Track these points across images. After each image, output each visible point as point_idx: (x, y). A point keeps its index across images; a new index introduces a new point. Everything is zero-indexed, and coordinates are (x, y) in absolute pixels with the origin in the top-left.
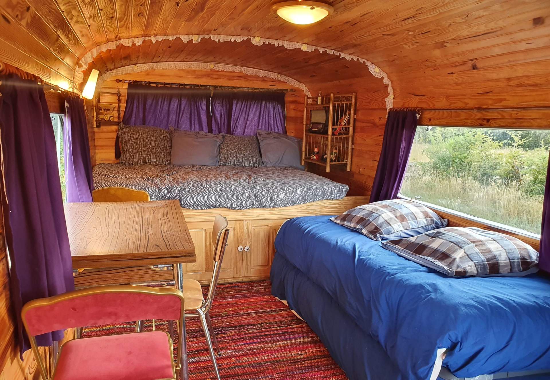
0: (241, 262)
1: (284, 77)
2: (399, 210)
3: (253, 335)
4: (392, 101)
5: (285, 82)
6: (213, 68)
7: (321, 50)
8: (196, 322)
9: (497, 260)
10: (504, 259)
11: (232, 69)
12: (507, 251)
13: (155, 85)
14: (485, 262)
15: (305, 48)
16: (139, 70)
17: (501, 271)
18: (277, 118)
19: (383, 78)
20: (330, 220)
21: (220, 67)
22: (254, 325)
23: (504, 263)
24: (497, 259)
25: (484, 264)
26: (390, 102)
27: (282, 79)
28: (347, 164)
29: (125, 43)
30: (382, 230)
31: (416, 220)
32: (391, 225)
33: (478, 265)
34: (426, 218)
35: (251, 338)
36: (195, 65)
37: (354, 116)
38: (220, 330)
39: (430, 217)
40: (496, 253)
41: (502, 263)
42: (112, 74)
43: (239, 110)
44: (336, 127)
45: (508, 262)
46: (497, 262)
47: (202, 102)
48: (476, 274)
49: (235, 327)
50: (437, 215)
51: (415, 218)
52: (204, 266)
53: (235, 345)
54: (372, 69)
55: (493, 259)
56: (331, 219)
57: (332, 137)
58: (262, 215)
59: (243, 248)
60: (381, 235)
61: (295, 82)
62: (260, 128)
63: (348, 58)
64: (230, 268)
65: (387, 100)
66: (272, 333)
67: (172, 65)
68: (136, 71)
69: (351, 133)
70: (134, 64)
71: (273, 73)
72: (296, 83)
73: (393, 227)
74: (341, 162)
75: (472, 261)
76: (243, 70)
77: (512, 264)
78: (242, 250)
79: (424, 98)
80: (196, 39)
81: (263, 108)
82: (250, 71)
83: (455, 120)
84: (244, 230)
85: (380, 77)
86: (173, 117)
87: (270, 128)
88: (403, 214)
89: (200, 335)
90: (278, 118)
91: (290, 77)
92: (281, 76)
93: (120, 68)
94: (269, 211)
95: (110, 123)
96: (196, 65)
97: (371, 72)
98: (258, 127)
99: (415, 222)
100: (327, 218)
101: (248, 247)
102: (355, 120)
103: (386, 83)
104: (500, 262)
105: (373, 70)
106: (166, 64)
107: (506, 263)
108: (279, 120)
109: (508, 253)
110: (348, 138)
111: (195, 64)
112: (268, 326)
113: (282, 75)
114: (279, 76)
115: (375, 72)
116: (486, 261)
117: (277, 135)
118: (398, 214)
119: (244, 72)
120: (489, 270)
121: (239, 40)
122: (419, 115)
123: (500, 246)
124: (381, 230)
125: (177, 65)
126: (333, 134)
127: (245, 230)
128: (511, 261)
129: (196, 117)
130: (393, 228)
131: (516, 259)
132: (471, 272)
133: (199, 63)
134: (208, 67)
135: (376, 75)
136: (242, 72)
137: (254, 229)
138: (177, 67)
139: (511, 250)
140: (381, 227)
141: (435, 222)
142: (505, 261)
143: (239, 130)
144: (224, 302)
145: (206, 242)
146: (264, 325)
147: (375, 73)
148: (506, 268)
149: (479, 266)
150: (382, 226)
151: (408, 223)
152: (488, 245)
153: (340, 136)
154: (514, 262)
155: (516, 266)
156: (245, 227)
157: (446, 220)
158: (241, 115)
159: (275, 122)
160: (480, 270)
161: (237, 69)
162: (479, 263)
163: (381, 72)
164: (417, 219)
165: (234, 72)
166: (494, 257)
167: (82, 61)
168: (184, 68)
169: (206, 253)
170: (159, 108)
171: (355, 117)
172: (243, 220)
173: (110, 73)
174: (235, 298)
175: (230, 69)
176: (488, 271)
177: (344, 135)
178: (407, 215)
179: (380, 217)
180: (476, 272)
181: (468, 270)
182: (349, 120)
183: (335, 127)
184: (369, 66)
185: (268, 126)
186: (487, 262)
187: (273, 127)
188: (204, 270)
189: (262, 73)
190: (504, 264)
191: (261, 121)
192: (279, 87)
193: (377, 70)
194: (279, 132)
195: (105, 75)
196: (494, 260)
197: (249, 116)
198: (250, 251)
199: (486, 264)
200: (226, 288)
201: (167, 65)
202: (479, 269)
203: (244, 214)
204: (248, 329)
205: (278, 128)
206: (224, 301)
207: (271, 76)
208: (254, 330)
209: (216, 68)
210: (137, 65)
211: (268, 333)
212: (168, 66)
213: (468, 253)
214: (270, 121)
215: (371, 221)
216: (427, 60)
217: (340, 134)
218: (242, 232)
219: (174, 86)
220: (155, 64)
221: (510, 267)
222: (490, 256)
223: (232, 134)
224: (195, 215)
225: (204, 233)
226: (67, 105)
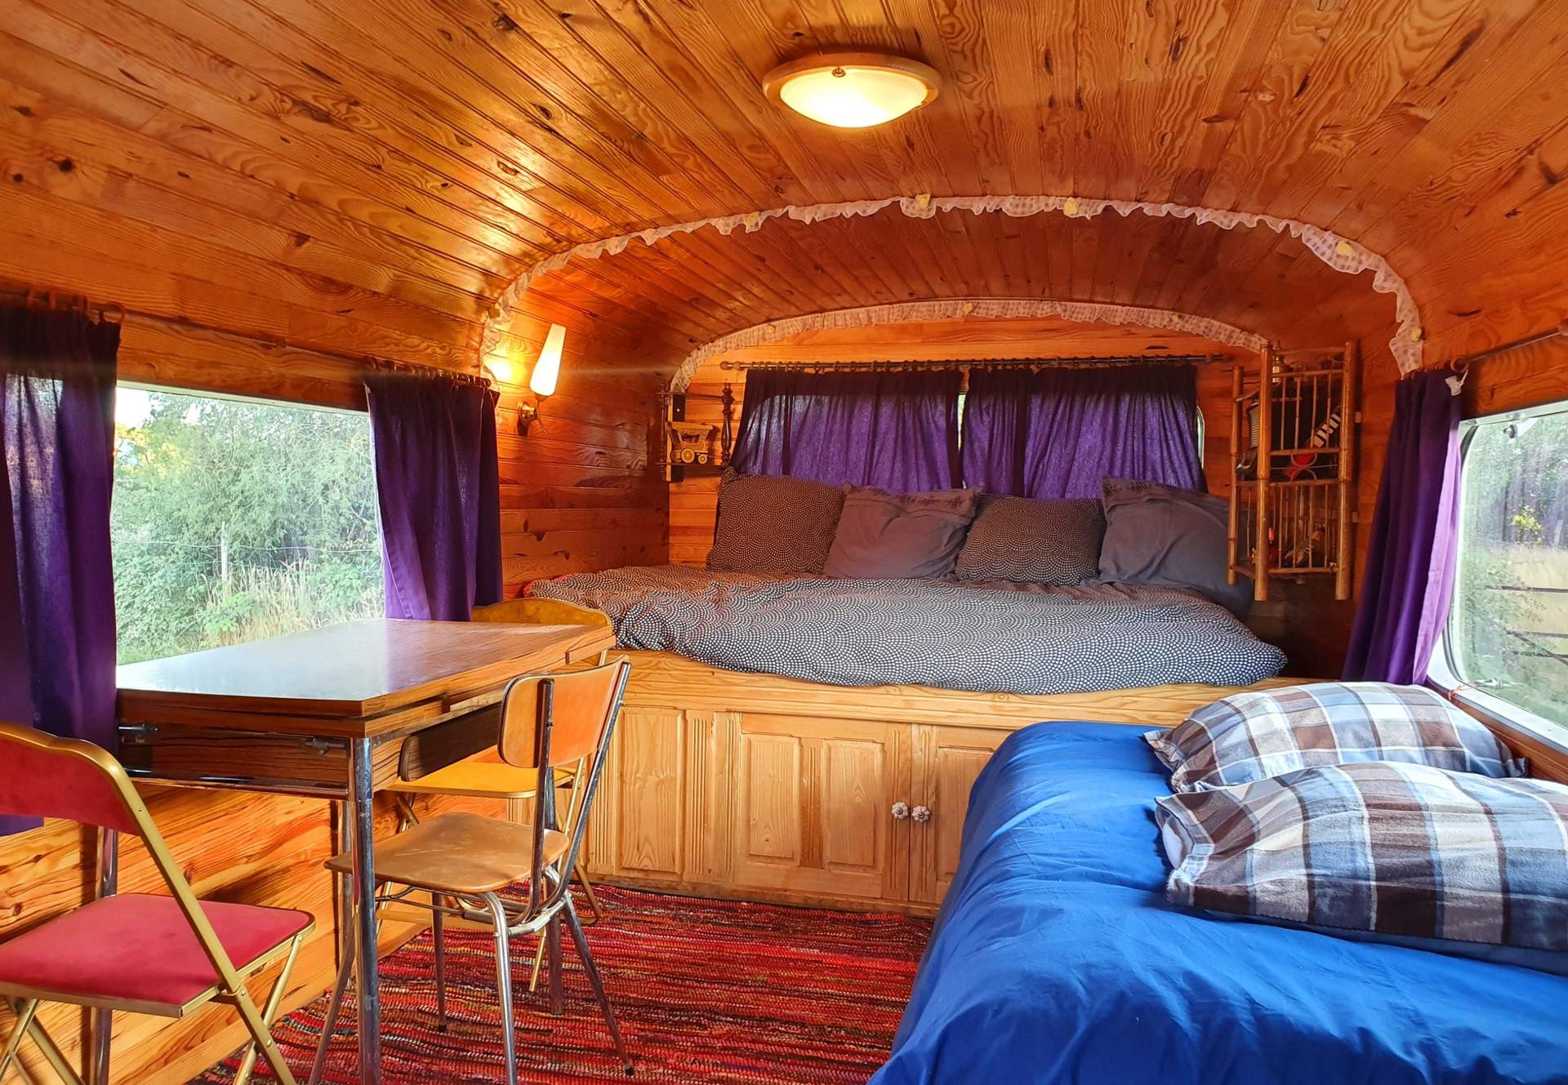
0: (905, 853)
1: (1195, 320)
2: (1324, 709)
3: (771, 1049)
4: (1420, 346)
5: (1198, 335)
6: (972, 311)
7: (1124, 210)
8: (666, 983)
9: (1433, 883)
10: (1479, 884)
11: (1026, 311)
12: (1510, 856)
13: (812, 371)
14: (1368, 879)
15: (1071, 208)
16: (777, 334)
17: (1448, 929)
18: (1171, 442)
19: (1368, 275)
20: (1143, 739)
21: (992, 309)
22: (803, 1025)
23: (1469, 899)
24: (1438, 878)
25: (1357, 889)
26: (1411, 352)
27: (1188, 327)
28: (1334, 574)
29: (589, 251)
30: (1219, 769)
31: (1376, 749)
32: (1256, 753)
33: (1321, 885)
34: (1425, 745)
35: (759, 1055)
36: (921, 309)
37: (1352, 417)
38: (696, 1016)
39: (1445, 745)
40: (1444, 854)
41: (1457, 897)
42: (713, 349)
43: (1048, 424)
44: (1287, 452)
45: (1492, 900)
46: (1430, 888)
47: (936, 407)
48: (1305, 919)
49: (750, 1018)
50: (1492, 741)
51: (1372, 740)
52: (797, 848)
53: (696, 1059)
54: (1324, 248)
55: (1416, 875)
56: (1146, 734)
57: (1273, 484)
58: (967, 712)
59: (905, 808)
60: (1215, 785)
61: (1233, 331)
62: (1117, 473)
63: (1227, 221)
64: (874, 867)
65: (1395, 346)
66: (832, 1056)
67: (861, 316)
68: (770, 339)
69: (1343, 473)
70: (765, 322)
71: (1159, 311)
72: (1235, 335)
73: (1264, 761)
74: (1310, 569)
75: (1308, 866)
76: (1059, 309)
77: (1516, 913)
78: (906, 813)
79: (1480, 317)
80: (752, 222)
81: (1123, 419)
82: (1085, 312)
83: (1544, 379)
84: (915, 756)
85: (1357, 270)
86: (859, 452)
87: (1149, 474)
88: (1329, 722)
89: (639, 1014)
90: (1174, 440)
91: (1214, 318)
92: (1180, 317)
93: (733, 335)
94: (990, 703)
95: (696, 470)
96: (924, 309)
97: (1324, 259)
98: (1111, 471)
99: (1369, 754)
100: (1137, 733)
101: (924, 809)
102: (1357, 430)
103: (1383, 288)
104: (1447, 890)
105: (1328, 253)
106: (845, 315)
107: (1482, 900)
108: (1180, 449)
109: (1513, 864)
110: (1334, 489)
111: (923, 306)
112: (842, 1037)
113: (1187, 316)
114: (1175, 319)
115: (1338, 256)
116: (1373, 874)
117: (1159, 491)
118: (1311, 719)
119: (1065, 316)
120: (1377, 913)
122: (1459, 379)
123: (1491, 835)
124: (1216, 768)
125: (873, 315)
126: (1274, 476)
127: (918, 755)
128: (1513, 896)
129: (921, 450)
130: (1261, 765)
131: (1544, 894)
132: (1270, 904)
133: (932, 303)
134: (958, 312)
135: (1343, 267)
136: (1057, 317)
137: (947, 756)
138: (873, 320)
139: (1534, 853)
140: (1223, 756)
141: (1468, 764)
142: (1482, 894)
143: (1050, 485)
144: (794, 954)
145: (801, 776)
146: (831, 1032)
147: (1341, 262)
148: (1475, 923)
149: (1330, 891)
150: (1227, 755)
151: (1336, 753)
152: (1435, 824)
153: (1303, 482)
154: (1528, 904)
155: (1541, 923)
156: (917, 745)
157: (1522, 761)
158: (1055, 439)
159: (1165, 454)
160: (1331, 907)
161: (1044, 309)
162: (1333, 880)
163: (1361, 255)
164: (1379, 745)
165: (1033, 318)
166: (1429, 869)
167: (500, 305)
168: (892, 321)
169: (803, 810)
170: (823, 427)
171: (1358, 420)
172: (911, 723)
173: (709, 348)
174: (827, 949)
175: (1022, 311)
176: (1374, 915)
177: (1318, 478)
178: (1341, 727)
179: (1242, 727)
180: (1307, 911)
181: (1258, 894)
182: (1337, 431)
183: (1282, 453)
184: (1309, 240)
185: (1141, 469)
186: (1377, 879)
187: (1160, 471)
188: (798, 858)
189: (1120, 314)
190: (1469, 904)
191: (1119, 453)
192: (1178, 349)
193: (1344, 249)
194: (1179, 484)
195: (699, 353)
196: (1417, 879)
197: (1080, 440)
198: (932, 819)
199: (1369, 887)
200: (834, 921)
201: (848, 317)
202: (1327, 901)
203: (909, 705)
204: (774, 1030)
205: (1174, 471)
206: (793, 950)
207: (1151, 321)
208: (790, 1037)
209: (981, 311)
210: (773, 323)
211: (821, 1054)
212: (851, 318)
213: (1313, 840)
214: (1148, 453)
215: (1212, 738)
216: (1431, 183)
217: (1303, 475)
218: (906, 760)
219: (863, 369)
220: (819, 317)
221: (1500, 920)
222: (1407, 859)
223: (1030, 496)
224: (769, 693)
225: (796, 748)
226: (368, 390)
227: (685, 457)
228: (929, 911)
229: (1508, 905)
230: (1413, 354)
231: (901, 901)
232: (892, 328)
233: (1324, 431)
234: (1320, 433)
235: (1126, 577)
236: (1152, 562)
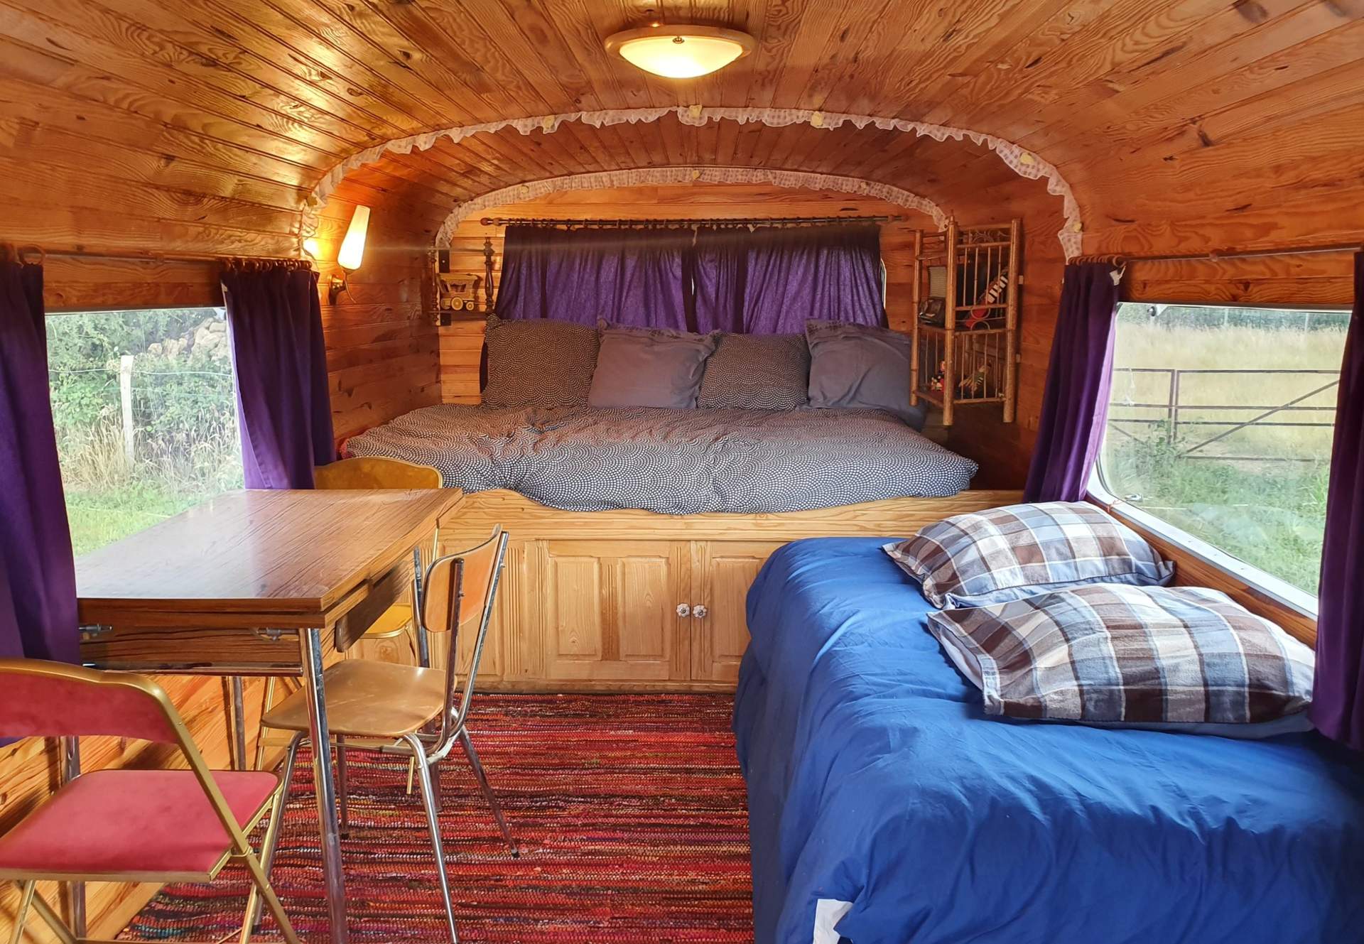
0: (687, 643)
1: (878, 186)
2: (1032, 531)
3: (622, 821)
4: (1080, 236)
5: (881, 199)
6: (699, 177)
7: (860, 124)
8: (518, 774)
9: (1160, 684)
10: (1189, 681)
11: (744, 177)
12: (1207, 660)
13: (564, 227)
14: (1118, 685)
15: (818, 120)
16: (530, 194)
17: (1171, 715)
18: (860, 288)
19: (1044, 180)
20: (883, 550)
21: (716, 176)
22: (641, 798)
23: (1183, 692)
24: (1163, 680)
25: (1111, 692)
26: (1073, 240)
27: (873, 193)
28: (1003, 403)
29: (400, 147)
30: (962, 583)
31: (1072, 560)
32: (989, 570)
33: (1088, 692)
34: (1105, 556)
35: (614, 828)
36: (655, 174)
37: (1017, 279)
38: (554, 800)
39: (1118, 555)
40: (1164, 662)
41: (1176, 692)
42: (473, 206)
43: (762, 275)
44: (969, 308)
45: (1198, 692)
46: (1158, 687)
47: (673, 259)
48: (1079, 717)
49: (597, 796)
50: (1148, 549)
51: (1070, 554)
52: (598, 645)
53: (565, 838)
54: (1011, 157)
55: (1149, 679)
56: (884, 546)
57: (957, 334)
58: (735, 529)
59: (688, 609)
60: (961, 595)
61: (909, 196)
62: (816, 313)
63: (940, 135)
64: (662, 656)
65: (1062, 236)
66: (672, 821)
67: (604, 179)
68: (525, 198)
69: (1010, 324)
70: (519, 183)
71: (850, 179)
72: (910, 199)
73: (995, 576)
74: (985, 399)
75: (1077, 678)
76: (770, 177)
77: (1213, 699)
78: (687, 613)
79: (1134, 226)
80: (549, 124)
81: (822, 268)
82: (790, 179)
84: (693, 566)
85: (1036, 176)
86: (606, 296)
87: (842, 314)
88: (1038, 541)
89: (506, 804)
90: (863, 287)
91: (894, 185)
92: (867, 184)
93: (490, 194)
94: (754, 521)
95: (466, 315)
96: (658, 174)
97: (1012, 166)
98: (811, 313)
99: (1068, 565)
100: (875, 545)
101: (702, 607)
102: (1020, 289)
103: (1055, 191)
104: (1169, 688)
105: (1015, 161)
106: (590, 178)
107: (1191, 693)
108: (867, 294)
109: (1208, 665)
110: (1003, 337)
111: (657, 172)
112: (673, 804)
113: (873, 183)
114: (864, 185)
115: (1022, 164)
116: (1121, 681)
117: (852, 329)
118: (1024, 540)
119: (776, 182)
120: (1126, 708)
121: (651, 116)
122: (1119, 273)
123: (1192, 645)
124: (959, 582)
125: (614, 178)
126: (959, 326)
127: (696, 565)
128: (1211, 688)
129: (660, 297)
130: (993, 578)
131: (1230, 685)
132: (1057, 709)
133: (664, 169)
134: (687, 177)
135: (1025, 173)
136: (769, 184)
137: (719, 564)
138: (615, 183)
139: (1221, 656)
140: (964, 572)
141: (1134, 568)
142: (1191, 689)
143: (764, 323)
144: (613, 736)
145: (601, 588)
146: (664, 801)
147: (1023, 168)
148: (1188, 709)
149: (1094, 696)
150: (967, 571)
151: (1045, 566)
152: (1154, 638)
153: (980, 332)
154: (1220, 693)
155: (1228, 705)
156: (695, 558)
157: (1170, 564)
158: (767, 287)
159: (856, 298)
160: (1096, 707)
161: (758, 176)
162: (1095, 687)
163: (1039, 163)
164: (1074, 557)
165: (749, 184)
166: (1156, 674)
167: (316, 193)
168: (631, 184)
169: (603, 614)
170: (576, 276)
171: (1021, 282)
172: (689, 541)
173: (469, 205)
174: (640, 729)
175: (740, 177)
176: (1123, 710)
177: (991, 328)
178: (1047, 545)
179: (973, 547)
180: (1080, 711)
181: (1048, 703)
182: (1005, 290)
183: (964, 308)
184: (1001, 152)
185: (836, 311)
186: (1124, 685)
187: (851, 312)
188: (600, 654)
189: (819, 181)
190: (1184, 696)
191: (818, 297)
192: (865, 210)
193: (1026, 159)
194: (867, 322)
195: (460, 209)
196: (1150, 682)
197: (788, 287)
198: (708, 615)
199: (1119, 690)
200: (638, 703)
201: (592, 180)
202: (1093, 703)
203: (688, 526)
204: (619, 805)
205: (863, 312)
206: (612, 733)
207: (844, 187)
208: (633, 809)
209: (706, 177)
210: (527, 184)
211: (661, 820)
212: (596, 181)
213: (1077, 657)
214: (842, 297)
215: (950, 556)
217: (979, 326)
218: (687, 569)
219: (609, 227)
220: (567, 180)
221: (1203, 706)
222: (1141, 668)
223: (748, 331)
224: (573, 523)
225: (596, 567)
226: (224, 288)
227: (455, 306)
228: (708, 687)
229: (1207, 694)
230: (1075, 243)
231: (685, 681)
232: (631, 190)
233: (996, 291)
234: (992, 292)
235: (830, 404)
236: (849, 391)
